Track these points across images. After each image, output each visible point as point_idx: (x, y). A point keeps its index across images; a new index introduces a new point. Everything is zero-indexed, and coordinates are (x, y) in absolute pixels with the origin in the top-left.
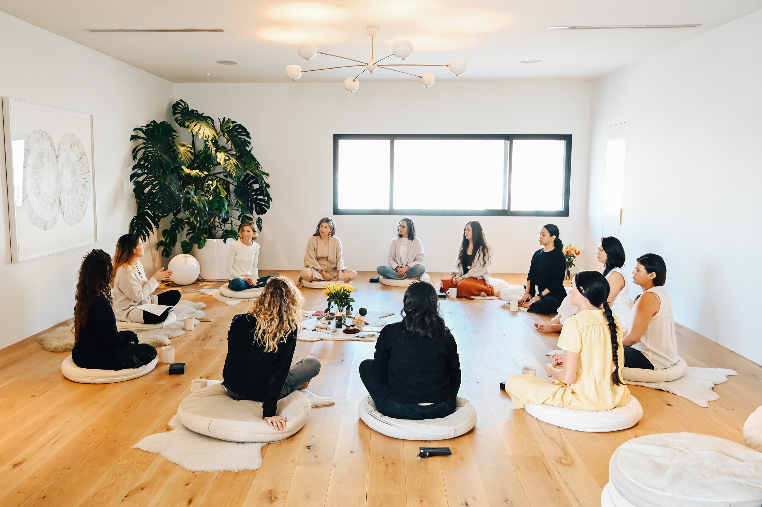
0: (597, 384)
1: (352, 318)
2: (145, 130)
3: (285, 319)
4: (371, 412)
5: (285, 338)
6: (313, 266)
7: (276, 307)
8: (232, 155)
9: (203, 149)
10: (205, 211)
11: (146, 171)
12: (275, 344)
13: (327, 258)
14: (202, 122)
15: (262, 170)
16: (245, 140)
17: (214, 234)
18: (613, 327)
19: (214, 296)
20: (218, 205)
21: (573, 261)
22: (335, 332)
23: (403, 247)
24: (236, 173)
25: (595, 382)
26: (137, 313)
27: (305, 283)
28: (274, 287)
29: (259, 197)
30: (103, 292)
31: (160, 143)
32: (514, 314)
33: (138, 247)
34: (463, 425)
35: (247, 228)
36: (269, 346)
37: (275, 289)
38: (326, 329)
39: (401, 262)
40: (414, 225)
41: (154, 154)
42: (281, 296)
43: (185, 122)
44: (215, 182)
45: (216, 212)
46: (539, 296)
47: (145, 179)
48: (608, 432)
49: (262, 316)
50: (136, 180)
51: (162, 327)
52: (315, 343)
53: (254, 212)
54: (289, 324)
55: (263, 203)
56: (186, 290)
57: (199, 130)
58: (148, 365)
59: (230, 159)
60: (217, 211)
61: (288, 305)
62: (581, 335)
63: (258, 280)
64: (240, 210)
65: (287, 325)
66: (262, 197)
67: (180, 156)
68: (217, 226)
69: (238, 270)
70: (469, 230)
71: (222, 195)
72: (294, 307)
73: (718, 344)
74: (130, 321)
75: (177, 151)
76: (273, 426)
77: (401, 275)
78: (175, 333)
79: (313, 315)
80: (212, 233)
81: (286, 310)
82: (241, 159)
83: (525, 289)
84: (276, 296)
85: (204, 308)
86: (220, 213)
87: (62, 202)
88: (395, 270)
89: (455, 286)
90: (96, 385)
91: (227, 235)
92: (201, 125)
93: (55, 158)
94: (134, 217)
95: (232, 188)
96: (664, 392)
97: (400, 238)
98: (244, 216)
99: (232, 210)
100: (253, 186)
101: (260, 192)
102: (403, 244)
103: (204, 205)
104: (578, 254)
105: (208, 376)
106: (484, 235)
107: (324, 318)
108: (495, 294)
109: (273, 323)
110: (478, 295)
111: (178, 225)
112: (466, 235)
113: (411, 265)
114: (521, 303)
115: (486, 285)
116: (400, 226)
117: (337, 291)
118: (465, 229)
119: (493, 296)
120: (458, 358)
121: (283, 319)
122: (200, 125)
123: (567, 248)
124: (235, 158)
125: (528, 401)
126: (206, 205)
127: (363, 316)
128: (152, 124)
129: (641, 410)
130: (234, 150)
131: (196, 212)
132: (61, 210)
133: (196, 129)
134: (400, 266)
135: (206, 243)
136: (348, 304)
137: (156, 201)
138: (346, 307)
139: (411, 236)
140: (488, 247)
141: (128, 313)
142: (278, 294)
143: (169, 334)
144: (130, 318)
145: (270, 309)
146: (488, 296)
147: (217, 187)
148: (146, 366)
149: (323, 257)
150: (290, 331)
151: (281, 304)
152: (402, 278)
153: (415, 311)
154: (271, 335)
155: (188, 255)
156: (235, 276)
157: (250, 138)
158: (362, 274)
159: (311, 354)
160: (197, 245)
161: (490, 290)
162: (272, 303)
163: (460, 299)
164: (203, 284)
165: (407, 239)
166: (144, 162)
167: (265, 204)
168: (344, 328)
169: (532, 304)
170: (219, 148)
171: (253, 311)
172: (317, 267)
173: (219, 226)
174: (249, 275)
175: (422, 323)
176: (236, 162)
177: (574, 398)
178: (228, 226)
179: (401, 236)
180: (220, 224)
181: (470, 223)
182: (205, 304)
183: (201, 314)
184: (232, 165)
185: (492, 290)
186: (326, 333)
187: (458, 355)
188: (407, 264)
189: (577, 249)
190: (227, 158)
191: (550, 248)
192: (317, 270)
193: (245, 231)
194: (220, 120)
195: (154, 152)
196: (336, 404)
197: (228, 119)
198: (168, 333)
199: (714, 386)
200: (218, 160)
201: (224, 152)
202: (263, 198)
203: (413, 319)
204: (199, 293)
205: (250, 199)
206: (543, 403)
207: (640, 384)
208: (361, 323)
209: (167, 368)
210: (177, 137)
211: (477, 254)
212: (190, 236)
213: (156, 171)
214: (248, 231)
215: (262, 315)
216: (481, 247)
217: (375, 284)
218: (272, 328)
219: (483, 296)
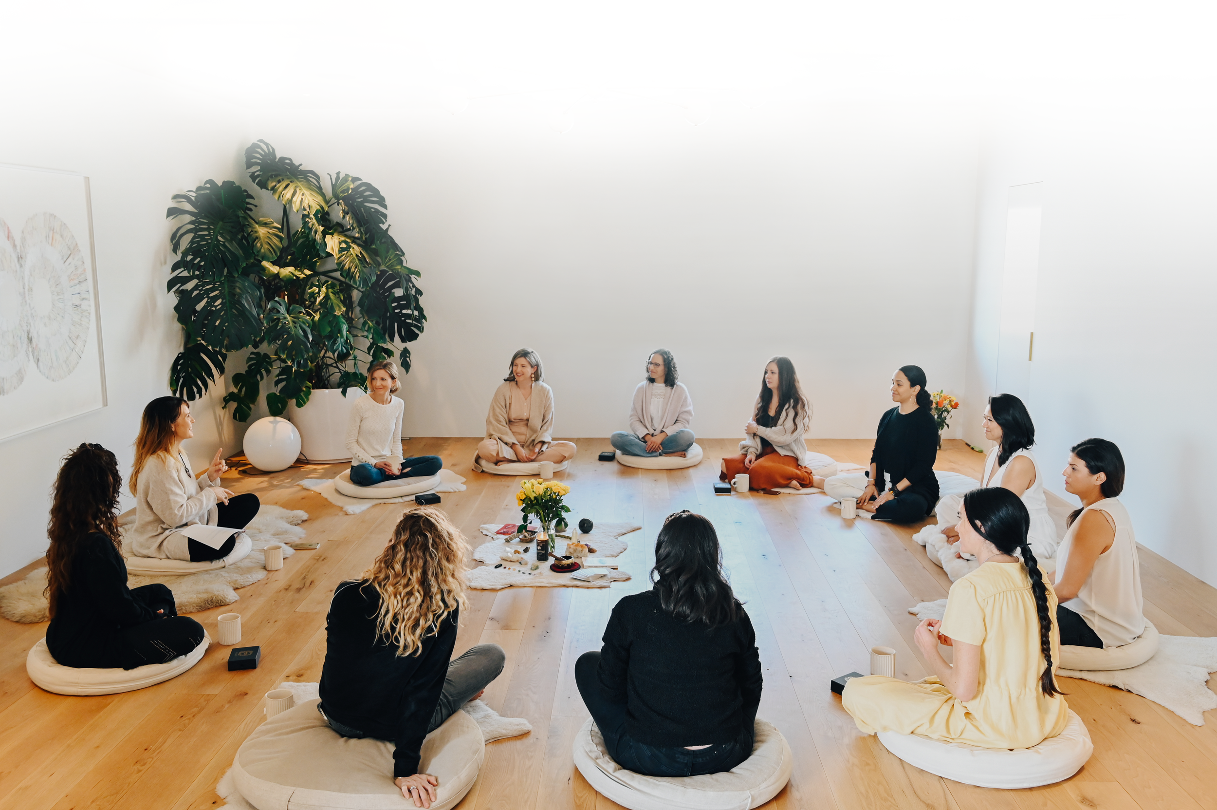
0: (1014, 700)
1: (566, 537)
2: (193, 199)
3: (434, 589)
4: (597, 761)
5: (436, 626)
6: (499, 435)
7: (417, 569)
8: (354, 240)
9: (301, 230)
10: (307, 341)
11: (197, 273)
12: (417, 640)
13: (526, 422)
14: (300, 181)
15: (408, 266)
16: (377, 211)
17: (327, 379)
18: (1039, 590)
19: (324, 495)
20: (330, 329)
21: (946, 419)
22: (535, 570)
23: (656, 399)
24: (361, 272)
25: (1010, 697)
26: (177, 542)
27: (486, 466)
28: (410, 532)
29: (404, 311)
30: (101, 524)
31: (222, 221)
32: (849, 524)
33: (180, 420)
34: (768, 787)
35: (380, 373)
36: (405, 644)
37: (412, 535)
38: (520, 563)
39: (652, 425)
40: (675, 360)
41: (210, 241)
42: (425, 548)
43: (268, 179)
44: (324, 289)
45: (326, 343)
46: (891, 492)
47: (196, 288)
48: (1031, 789)
49: (390, 589)
50: (181, 289)
51: (223, 565)
52: (500, 593)
53: (397, 337)
54: (443, 600)
55: (411, 321)
56: (275, 483)
57: (293, 195)
58: (189, 655)
59: (349, 247)
60: (329, 341)
61: (439, 563)
62: (983, 611)
63: (402, 464)
64: (370, 336)
65: (438, 602)
66: (409, 312)
67: (259, 245)
68: (331, 365)
69: (366, 448)
70: (772, 373)
71: (338, 313)
72: (451, 566)
73: (1204, 583)
74: (164, 556)
75: (252, 234)
76: (411, 799)
77: (652, 449)
78: (247, 578)
79: (498, 533)
80: (322, 377)
81: (436, 574)
82: (371, 245)
83: (868, 477)
84: (415, 548)
85: (304, 521)
86: (334, 343)
87: (33, 340)
88: (643, 440)
89: (745, 470)
90: (88, 699)
91: (347, 381)
92: (296, 187)
93: (16, 260)
94: (179, 354)
95: (356, 295)
96: (1121, 692)
97: (651, 384)
98: (378, 346)
99: (355, 336)
100: (393, 291)
101: (405, 302)
102: (656, 394)
103: (304, 331)
104: (955, 406)
105: (301, 672)
106: (798, 382)
107: (518, 539)
108: (815, 484)
109: (412, 600)
110: (787, 486)
111: (260, 364)
112: (767, 380)
113: (670, 431)
114: (860, 503)
115: (800, 467)
116: (651, 363)
117: (539, 494)
118: (766, 369)
119: (812, 486)
120: (757, 655)
121: (430, 590)
122: (294, 186)
123: (936, 396)
124: (359, 245)
125: (885, 729)
126: (308, 330)
127: (586, 534)
128: (208, 185)
129: (1089, 745)
130: (357, 229)
131: (290, 343)
132: (33, 355)
133: (288, 194)
134: (651, 433)
135: (310, 397)
136: (560, 517)
137: (217, 324)
138: (554, 522)
139: (670, 380)
140: (806, 400)
141: (162, 542)
142: (418, 543)
143: (236, 581)
144: (164, 552)
145: (405, 574)
146: (803, 487)
147: (327, 297)
148: (186, 656)
149: (520, 420)
150: (446, 613)
151: (425, 563)
152: (654, 454)
153: (678, 572)
154: (410, 623)
155: (278, 419)
156: (360, 458)
157: (385, 207)
158: (585, 443)
159: (492, 619)
160: (294, 401)
161: (806, 478)
162: (408, 563)
163: (755, 493)
164: (307, 469)
165: (663, 385)
166: (192, 257)
167: (414, 322)
168: (551, 561)
169: (880, 505)
170: (331, 226)
171: (372, 577)
172: (507, 439)
173: (334, 365)
174: (385, 455)
175: (691, 597)
176: (361, 253)
177: (969, 726)
178: (349, 366)
179: (652, 380)
180: (336, 362)
181: (776, 361)
182: (306, 514)
183: (298, 534)
184: (354, 259)
185: (810, 477)
186: (519, 571)
187: (757, 648)
188: (663, 429)
189: (953, 398)
190: (344, 245)
191: (909, 407)
192: (506, 444)
193: (377, 379)
194: (331, 176)
195: (211, 238)
196: (532, 733)
197: (346, 174)
198: (235, 579)
199: (1208, 677)
200: (328, 250)
201: (340, 233)
202: (411, 313)
203: (675, 589)
204: (297, 488)
205: (388, 314)
206: (912, 733)
207: (1078, 675)
208: (582, 550)
209: (224, 655)
210: (256, 206)
211: (784, 413)
212: (280, 386)
213: (214, 273)
214: (383, 379)
215: (390, 586)
216: (792, 401)
217: (607, 465)
218: (411, 611)
219: (795, 488)
